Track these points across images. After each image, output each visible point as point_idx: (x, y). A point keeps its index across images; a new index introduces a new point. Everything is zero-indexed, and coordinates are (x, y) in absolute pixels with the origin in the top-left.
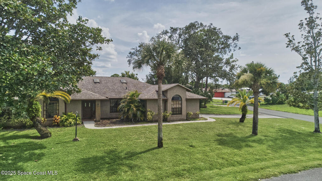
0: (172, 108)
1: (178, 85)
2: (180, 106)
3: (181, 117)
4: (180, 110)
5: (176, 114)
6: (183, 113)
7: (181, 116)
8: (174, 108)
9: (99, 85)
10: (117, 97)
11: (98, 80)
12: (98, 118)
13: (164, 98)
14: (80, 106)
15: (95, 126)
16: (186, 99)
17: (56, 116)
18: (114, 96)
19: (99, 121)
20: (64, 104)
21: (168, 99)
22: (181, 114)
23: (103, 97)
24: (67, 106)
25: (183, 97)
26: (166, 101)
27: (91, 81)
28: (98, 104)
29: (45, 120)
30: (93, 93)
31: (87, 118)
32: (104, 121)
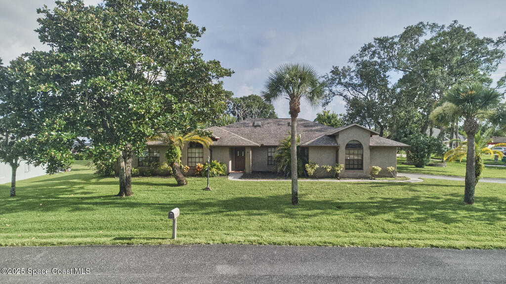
0: (346, 160)
1: (355, 125)
2: (360, 158)
3: (361, 173)
4: (360, 163)
5: (354, 169)
6: (364, 167)
8: (349, 160)
9: (260, 129)
10: (277, 144)
11: (260, 123)
12: (248, 170)
13: (334, 144)
14: (227, 154)
15: (239, 179)
16: (370, 146)
17: (199, 164)
18: (273, 142)
19: (249, 174)
20: (209, 151)
21: (339, 146)
22: (362, 169)
23: (254, 143)
24: (213, 153)
25: (365, 144)
26: (336, 149)
27: (251, 124)
28: (248, 152)
29: (188, 169)
30: (244, 139)
31: (239, 171)
32: (256, 174)
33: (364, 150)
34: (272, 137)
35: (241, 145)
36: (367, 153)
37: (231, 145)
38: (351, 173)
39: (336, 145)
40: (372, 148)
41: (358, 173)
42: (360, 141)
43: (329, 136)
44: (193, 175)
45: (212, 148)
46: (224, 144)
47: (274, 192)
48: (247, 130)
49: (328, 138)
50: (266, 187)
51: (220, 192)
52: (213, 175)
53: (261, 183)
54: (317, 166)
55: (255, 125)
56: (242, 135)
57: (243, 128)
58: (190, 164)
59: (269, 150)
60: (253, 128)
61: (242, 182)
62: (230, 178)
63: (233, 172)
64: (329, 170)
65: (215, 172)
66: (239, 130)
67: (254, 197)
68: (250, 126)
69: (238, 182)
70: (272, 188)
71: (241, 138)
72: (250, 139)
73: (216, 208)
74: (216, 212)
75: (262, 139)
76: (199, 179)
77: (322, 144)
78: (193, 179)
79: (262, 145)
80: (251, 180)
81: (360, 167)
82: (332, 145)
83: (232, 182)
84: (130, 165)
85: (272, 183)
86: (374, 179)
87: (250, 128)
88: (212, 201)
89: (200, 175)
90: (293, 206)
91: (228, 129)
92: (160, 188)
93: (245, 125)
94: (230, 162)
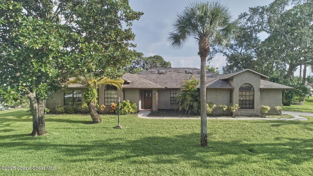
0: (239, 100)
1: (248, 70)
2: (251, 98)
4: (251, 102)
5: (246, 108)
6: (255, 106)
7: (253, 111)
8: (242, 100)
9: (163, 75)
10: (178, 87)
11: (163, 71)
12: (155, 108)
13: (229, 87)
14: (137, 95)
15: (147, 116)
16: (260, 89)
17: (113, 104)
18: (174, 86)
19: (156, 112)
20: (122, 92)
21: (234, 88)
22: (253, 108)
23: (160, 86)
24: (126, 94)
25: (256, 87)
26: (231, 91)
27: (157, 72)
28: (155, 94)
29: (104, 107)
30: (151, 82)
31: (147, 108)
32: (161, 112)
33: (255, 92)
34: (174, 82)
35: (149, 87)
36: (257, 95)
37: (141, 87)
38: (243, 111)
39: (230, 87)
40: (262, 90)
41: (250, 111)
42: (252, 84)
43: (223, 80)
44: (109, 113)
45: (124, 90)
46: (135, 86)
47: (181, 132)
48: (154, 76)
49: (223, 81)
50: (171, 125)
51: (130, 131)
52: (125, 113)
53: (167, 121)
54: (215, 106)
55: (160, 72)
56: (150, 80)
57: (150, 75)
58: (106, 104)
59: (172, 92)
60: (158, 74)
61: (150, 120)
62: (140, 116)
63: (142, 109)
64: (225, 109)
65: (127, 111)
66: (147, 76)
67: (162, 136)
68: (156, 74)
69: (146, 120)
70: (177, 126)
71: (149, 82)
72: (156, 83)
73: (123, 152)
74: (122, 158)
75: (166, 83)
76: (113, 116)
77: (217, 87)
78: (108, 116)
79: (166, 88)
80: (157, 118)
81: (251, 106)
82: (228, 87)
83: (141, 120)
84: (44, 105)
85: (177, 121)
86: (265, 117)
87: (156, 75)
88: (120, 142)
89: (114, 113)
90: (203, 149)
91: (139, 75)
92: (76, 126)
93: (152, 73)
94: (140, 102)
